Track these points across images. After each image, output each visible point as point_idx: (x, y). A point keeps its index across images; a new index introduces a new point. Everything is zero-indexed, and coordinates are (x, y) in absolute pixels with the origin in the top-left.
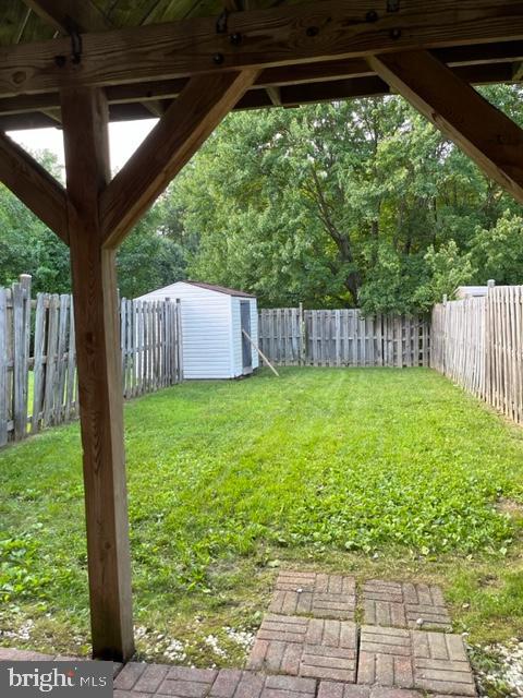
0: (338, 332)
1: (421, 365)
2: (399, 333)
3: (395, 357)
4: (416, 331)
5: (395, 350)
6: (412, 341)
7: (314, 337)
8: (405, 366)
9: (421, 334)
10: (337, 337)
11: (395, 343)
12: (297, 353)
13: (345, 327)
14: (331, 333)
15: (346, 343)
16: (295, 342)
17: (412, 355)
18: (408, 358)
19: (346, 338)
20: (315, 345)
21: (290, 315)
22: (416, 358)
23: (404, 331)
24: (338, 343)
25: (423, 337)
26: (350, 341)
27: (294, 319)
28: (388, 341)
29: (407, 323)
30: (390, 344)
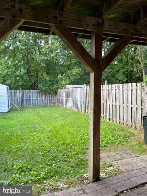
0: (32, 97)
1: (54, 105)
2: (49, 97)
3: (47, 103)
4: (53, 96)
5: (47, 102)
6: (52, 99)
7: (24, 99)
8: (50, 106)
9: (54, 97)
10: (31, 99)
11: (47, 100)
12: (19, 103)
13: (34, 95)
14: (30, 97)
15: (34, 100)
16: (18, 100)
17: (52, 103)
18: (51, 103)
19: (34, 99)
20: (25, 101)
21: (17, 92)
22: (53, 103)
23: (50, 96)
24: (32, 100)
25: (55, 98)
26: (35, 99)
27: (18, 93)
28: (46, 99)
29: (51, 94)
30: (46, 100)
